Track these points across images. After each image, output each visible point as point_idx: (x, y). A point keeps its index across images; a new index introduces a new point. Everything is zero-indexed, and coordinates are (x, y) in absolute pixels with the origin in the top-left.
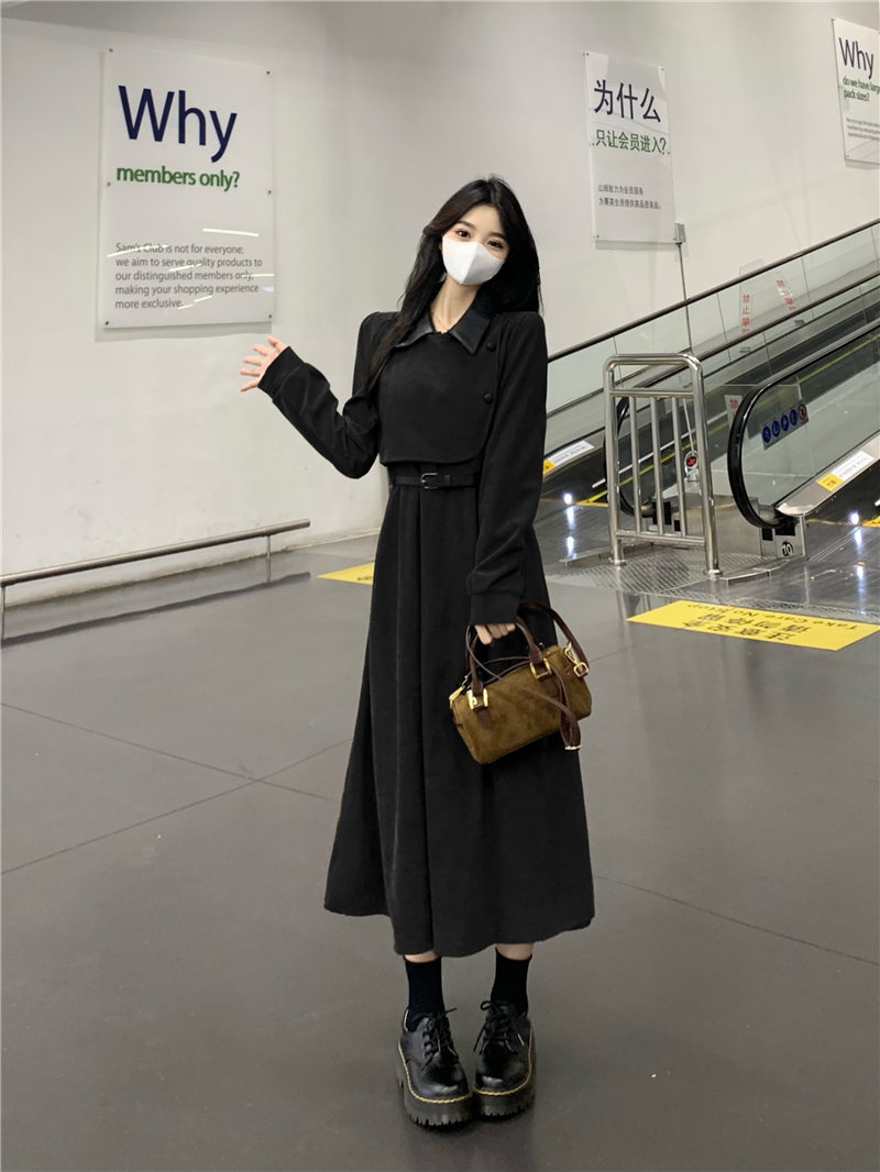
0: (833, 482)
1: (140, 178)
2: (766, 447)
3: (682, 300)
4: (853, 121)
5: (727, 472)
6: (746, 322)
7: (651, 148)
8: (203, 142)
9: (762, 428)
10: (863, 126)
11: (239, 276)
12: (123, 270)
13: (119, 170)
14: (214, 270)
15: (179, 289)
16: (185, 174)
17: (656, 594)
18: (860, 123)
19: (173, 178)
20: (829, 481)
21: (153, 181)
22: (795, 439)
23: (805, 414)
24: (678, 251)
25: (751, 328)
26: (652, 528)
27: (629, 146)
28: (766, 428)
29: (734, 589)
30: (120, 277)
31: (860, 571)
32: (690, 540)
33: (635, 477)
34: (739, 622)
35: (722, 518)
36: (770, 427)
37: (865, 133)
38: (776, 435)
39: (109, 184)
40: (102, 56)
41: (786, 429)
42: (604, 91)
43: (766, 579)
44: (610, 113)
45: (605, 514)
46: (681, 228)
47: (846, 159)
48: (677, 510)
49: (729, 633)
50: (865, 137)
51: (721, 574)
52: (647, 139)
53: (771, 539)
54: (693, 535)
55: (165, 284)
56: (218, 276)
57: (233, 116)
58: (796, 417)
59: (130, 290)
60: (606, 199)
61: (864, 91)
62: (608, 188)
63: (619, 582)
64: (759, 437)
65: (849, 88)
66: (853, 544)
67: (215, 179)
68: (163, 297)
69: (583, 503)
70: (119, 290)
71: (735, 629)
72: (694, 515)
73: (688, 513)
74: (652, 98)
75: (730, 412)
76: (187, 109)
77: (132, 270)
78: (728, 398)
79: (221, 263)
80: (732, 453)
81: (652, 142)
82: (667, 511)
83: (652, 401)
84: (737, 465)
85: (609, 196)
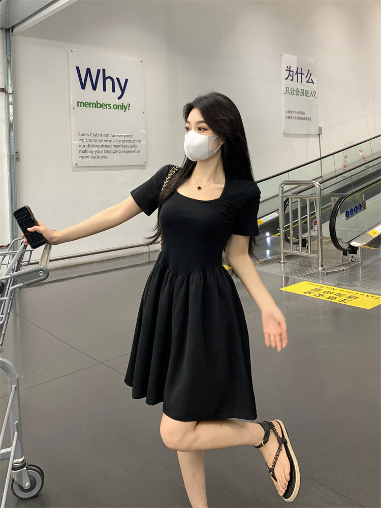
0: (375, 233)
1: (87, 106)
2: (347, 219)
3: (319, 157)
5: (329, 228)
6: (345, 166)
7: (309, 95)
8: (113, 91)
11: (132, 147)
12: (82, 143)
13: (78, 102)
14: (121, 144)
15: (106, 151)
16: (107, 104)
19: (101, 106)
20: (373, 233)
21: (93, 107)
22: (360, 215)
23: (365, 205)
24: (318, 138)
25: (347, 169)
26: (297, 249)
27: (300, 94)
28: (347, 212)
29: (328, 277)
30: (81, 146)
32: (312, 256)
36: (349, 211)
38: (352, 214)
39: (74, 108)
41: (356, 212)
42: (290, 71)
43: (342, 272)
44: (292, 80)
46: (320, 129)
48: (308, 242)
51: (324, 269)
52: (308, 91)
53: (347, 255)
54: (313, 253)
55: (100, 149)
56: (122, 146)
57: (126, 80)
58: (361, 207)
59: (85, 152)
60: (289, 117)
62: (290, 112)
63: (283, 270)
64: (344, 214)
67: (120, 107)
68: (99, 155)
69: (273, 236)
70: (80, 151)
74: (311, 74)
76: (106, 77)
77: (87, 144)
78: (332, 198)
79: (124, 141)
80: (332, 221)
81: (310, 93)
82: (304, 242)
83: (299, 200)
84: (333, 226)
85: (290, 115)
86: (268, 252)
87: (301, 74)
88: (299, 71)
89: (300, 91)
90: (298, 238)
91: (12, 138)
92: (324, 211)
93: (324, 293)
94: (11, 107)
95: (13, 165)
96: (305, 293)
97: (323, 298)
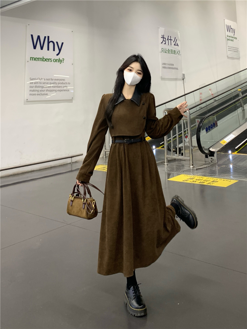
0: (224, 142)
1: (36, 60)
2: (207, 133)
3: (184, 94)
4: (229, 47)
5: (196, 140)
6: (201, 100)
7: (176, 53)
8: (54, 50)
9: (206, 128)
10: (232, 48)
11: (64, 87)
12: (32, 85)
13: (31, 58)
14: (57, 85)
15: (47, 90)
16: (49, 59)
17: (175, 173)
18: (231, 47)
19: (46, 60)
20: (223, 142)
21: (40, 61)
22: (214, 131)
23: (217, 124)
24: (183, 81)
25: (202, 102)
26: (176, 155)
27: (170, 53)
28: (207, 128)
29: (198, 171)
30: (31, 87)
31: (231, 166)
32: (186, 158)
33: (172, 141)
34: (199, 180)
35: (194, 152)
36: (208, 128)
37: (232, 50)
38: (209, 130)
39: (28, 61)
40: (26, 26)
41: (212, 128)
42: (164, 38)
43: (206, 168)
44: (165, 44)
45: (164, 151)
46: (184, 75)
47: (228, 57)
48: (183, 150)
49: (196, 183)
50: (232, 51)
51: (194, 167)
52: (175, 51)
53: (208, 158)
54: (186, 156)
55: (43, 89)
56: (58, 87)
57: (63, 43)
58: (214, 125)
59: (34, 91)
61: (232, 39)
63: (166, 169)
64: (205, 130)
65: (229, 38)
66: (229, 159)
67: (57, 60)
68: (43, 93)
69: (158, 148)
70: (30, 90)
71: (198, 182)
72: (187, 151)
73: (185, 151)
74: (177, 40)
75: (197, 124)
76: (50, 41)
77: (34, 85)
78: (196, 120)
79: (59, 83)
80: (198, 135)
82: (180, 150)
84: (199, 138)
85: (165, 66)
87: (171, 40)
88: (169, 38)
89: (170, 50)
93: (196, 180)
96: (184, 181)
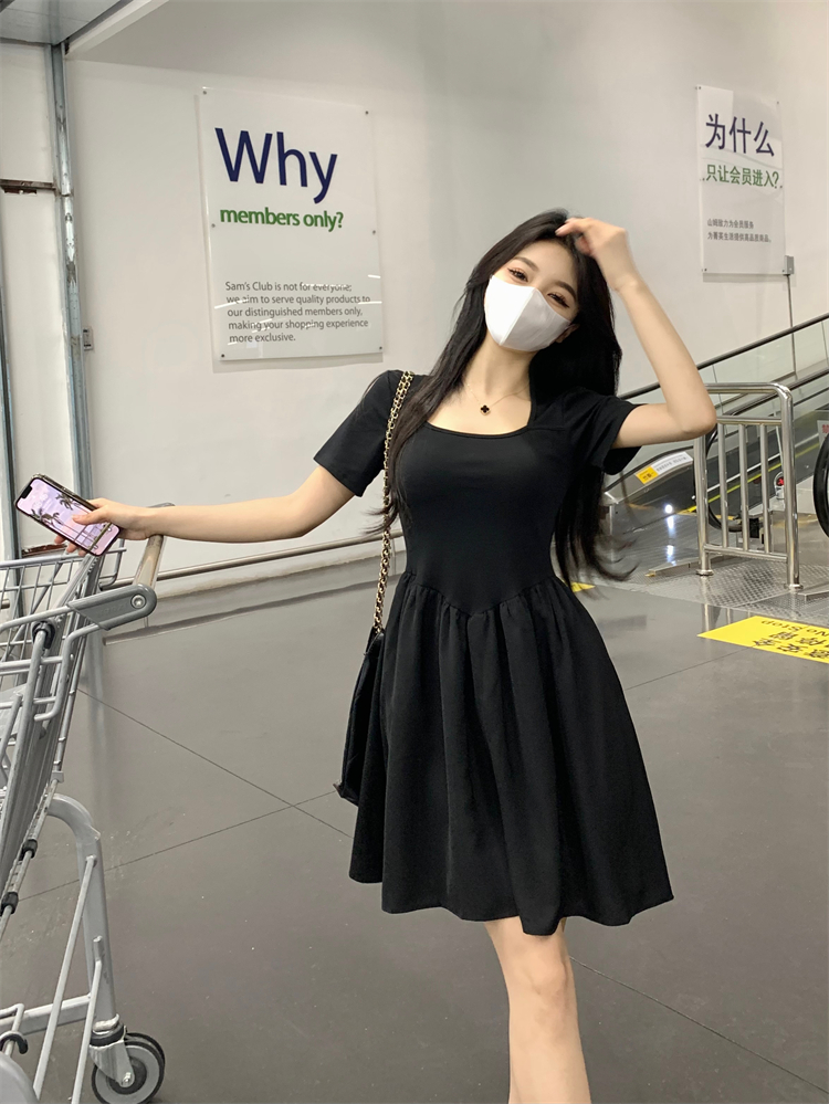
1: (244, 219)
3: (789, 328)
5: (812, 494)
7: (763, 182)
8: (304, 183)
11: (349, 312)
13: (224, 212)
14: (324, 306)
16: (289, 215)
17: (735, 607)
19: (276, 219)
21: (257, 222)
24: (786, 283)
27: (741, 180)
29: (812, 605)
30: (232, 313)
33: (722, 496)
39: (213, 226)
40: (196, 98)
42: (716, 126)
46: (790, 261)
51: (801, 587)
52: (759, 173)
54: (776, 551)
56: (328, 312)
57: (334, 158)
59: (243, 326)
62: (717, 223)
63: (705, 593)
67: (319, 219)
68: (275, 332)
69: (683, 513)
70: (232, 325)
73: (772, 529)
74: (767, 132)
75: (822, 435)
76: (286, 151)
78: (820, 423)
79: (330, 300)
80: (819, 476)
81: (764, 176)
82: (755, 525)
83: (741, 428)
84: (823, 488)
85: (718, 231)
86: (670, 550)
87: (744, 132)
88: (739, 126)
89: (741, 171)
90: (740, 517)
91: (74, 298)
92: (802, 454)
93: (802, 642)
94: (69, 225)
95: (79, 359)
96: (757, 643)
97: (799, 654)
